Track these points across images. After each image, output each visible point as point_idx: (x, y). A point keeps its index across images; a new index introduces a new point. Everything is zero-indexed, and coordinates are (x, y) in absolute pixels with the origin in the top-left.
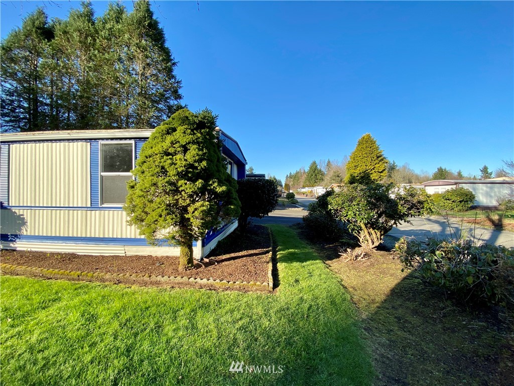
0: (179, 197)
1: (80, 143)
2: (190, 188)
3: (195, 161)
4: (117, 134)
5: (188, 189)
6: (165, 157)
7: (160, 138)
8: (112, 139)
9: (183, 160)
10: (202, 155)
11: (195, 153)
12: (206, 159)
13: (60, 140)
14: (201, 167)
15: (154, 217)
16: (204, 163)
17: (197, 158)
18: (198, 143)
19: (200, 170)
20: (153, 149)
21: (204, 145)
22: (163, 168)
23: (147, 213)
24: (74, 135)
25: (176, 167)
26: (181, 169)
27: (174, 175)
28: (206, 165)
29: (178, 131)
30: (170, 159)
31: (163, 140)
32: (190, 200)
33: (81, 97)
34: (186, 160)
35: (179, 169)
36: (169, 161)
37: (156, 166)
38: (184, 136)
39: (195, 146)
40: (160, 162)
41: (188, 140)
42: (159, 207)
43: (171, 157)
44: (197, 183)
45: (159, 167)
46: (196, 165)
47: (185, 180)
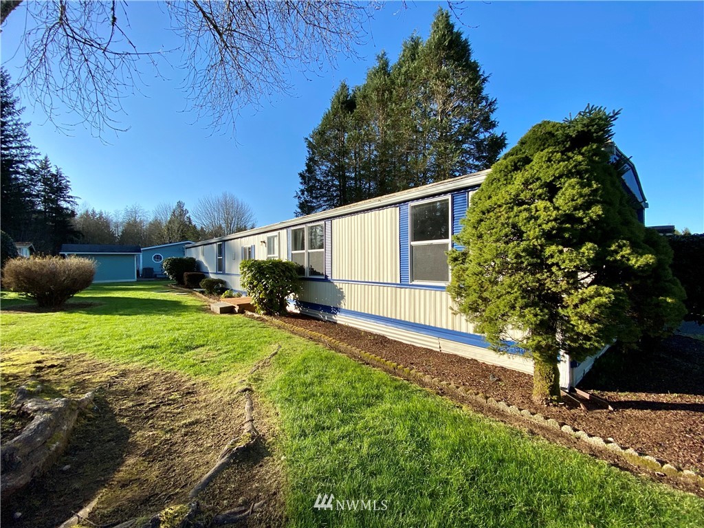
0: (545, 276)
1: (389, 210)
2: (571, 261)
3: (576, 208)
4: (429, 190)
5: (567, 262)
6: (515, 208)
7: (502, 179)
8: (423, 198)
9: (551, 208)
10: (589, 195)
11: (575, 192)
12: (598, 202)
13: (371, 209)
14: (591, 218)
15: (502, 308)
16: (596, 211)
17: (580, 201)
18: (579, 174)
19: (588, 223)
20: (494, 199)
21: (592, 174)
22: (514, 226)
23: (485, 300)
24: (384, 201)
25: (539, 222)
26: (550, 225)
27: (537, 238)
28: (600, 213)
29: (535, 160)
30: (525, 209)
31: (508, 181)
32: (568, 283)
33: (381, 162)
34: (557, 209)
35: (544, 226)
36: (525, 215)
37: (503, 224)
38: (548, 167)
39: (573, 181)
40: (509, 218)
41: (558, 171)
42: (508, 292)
43: (526, 206)
44: (583, 249)
45: (508, 225)
46: (580, 215)
47: (557, 246)
